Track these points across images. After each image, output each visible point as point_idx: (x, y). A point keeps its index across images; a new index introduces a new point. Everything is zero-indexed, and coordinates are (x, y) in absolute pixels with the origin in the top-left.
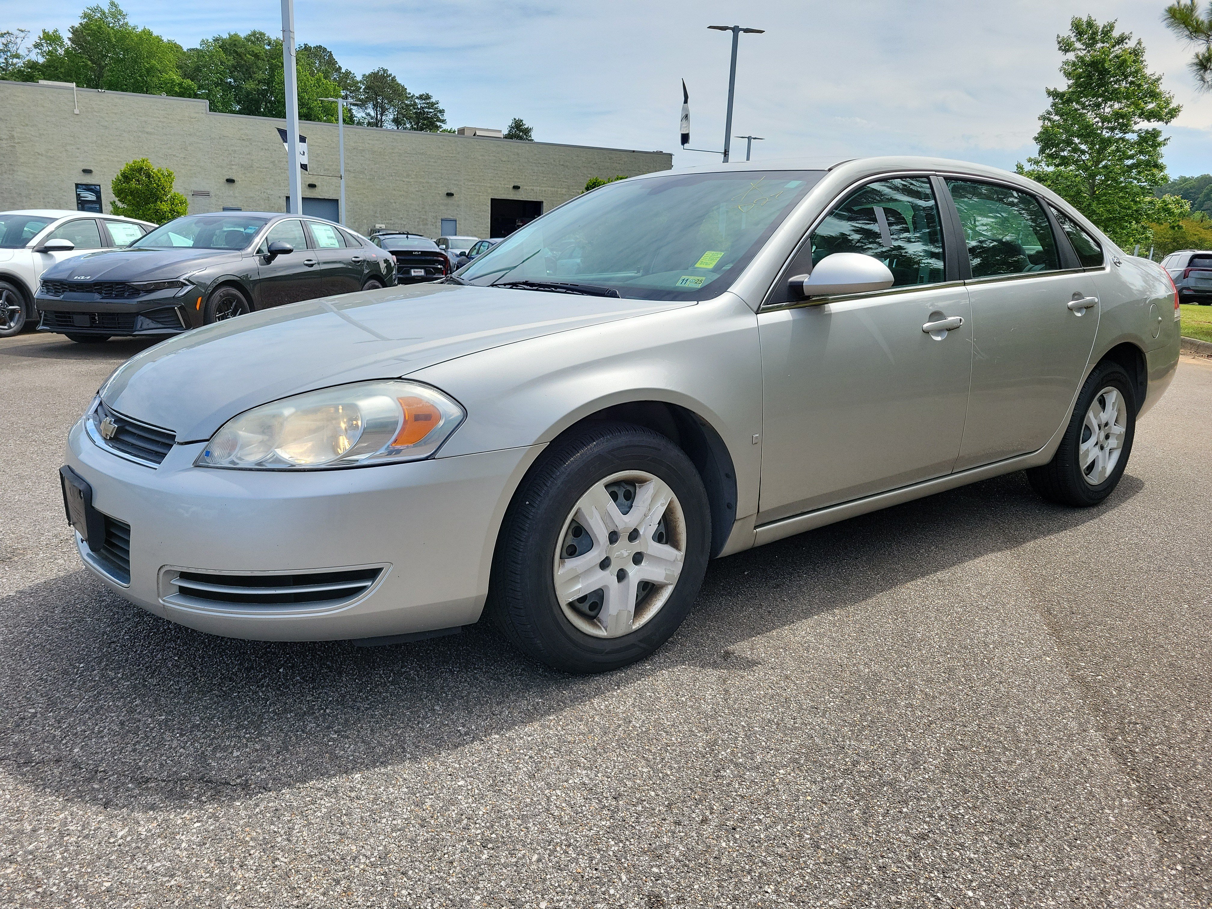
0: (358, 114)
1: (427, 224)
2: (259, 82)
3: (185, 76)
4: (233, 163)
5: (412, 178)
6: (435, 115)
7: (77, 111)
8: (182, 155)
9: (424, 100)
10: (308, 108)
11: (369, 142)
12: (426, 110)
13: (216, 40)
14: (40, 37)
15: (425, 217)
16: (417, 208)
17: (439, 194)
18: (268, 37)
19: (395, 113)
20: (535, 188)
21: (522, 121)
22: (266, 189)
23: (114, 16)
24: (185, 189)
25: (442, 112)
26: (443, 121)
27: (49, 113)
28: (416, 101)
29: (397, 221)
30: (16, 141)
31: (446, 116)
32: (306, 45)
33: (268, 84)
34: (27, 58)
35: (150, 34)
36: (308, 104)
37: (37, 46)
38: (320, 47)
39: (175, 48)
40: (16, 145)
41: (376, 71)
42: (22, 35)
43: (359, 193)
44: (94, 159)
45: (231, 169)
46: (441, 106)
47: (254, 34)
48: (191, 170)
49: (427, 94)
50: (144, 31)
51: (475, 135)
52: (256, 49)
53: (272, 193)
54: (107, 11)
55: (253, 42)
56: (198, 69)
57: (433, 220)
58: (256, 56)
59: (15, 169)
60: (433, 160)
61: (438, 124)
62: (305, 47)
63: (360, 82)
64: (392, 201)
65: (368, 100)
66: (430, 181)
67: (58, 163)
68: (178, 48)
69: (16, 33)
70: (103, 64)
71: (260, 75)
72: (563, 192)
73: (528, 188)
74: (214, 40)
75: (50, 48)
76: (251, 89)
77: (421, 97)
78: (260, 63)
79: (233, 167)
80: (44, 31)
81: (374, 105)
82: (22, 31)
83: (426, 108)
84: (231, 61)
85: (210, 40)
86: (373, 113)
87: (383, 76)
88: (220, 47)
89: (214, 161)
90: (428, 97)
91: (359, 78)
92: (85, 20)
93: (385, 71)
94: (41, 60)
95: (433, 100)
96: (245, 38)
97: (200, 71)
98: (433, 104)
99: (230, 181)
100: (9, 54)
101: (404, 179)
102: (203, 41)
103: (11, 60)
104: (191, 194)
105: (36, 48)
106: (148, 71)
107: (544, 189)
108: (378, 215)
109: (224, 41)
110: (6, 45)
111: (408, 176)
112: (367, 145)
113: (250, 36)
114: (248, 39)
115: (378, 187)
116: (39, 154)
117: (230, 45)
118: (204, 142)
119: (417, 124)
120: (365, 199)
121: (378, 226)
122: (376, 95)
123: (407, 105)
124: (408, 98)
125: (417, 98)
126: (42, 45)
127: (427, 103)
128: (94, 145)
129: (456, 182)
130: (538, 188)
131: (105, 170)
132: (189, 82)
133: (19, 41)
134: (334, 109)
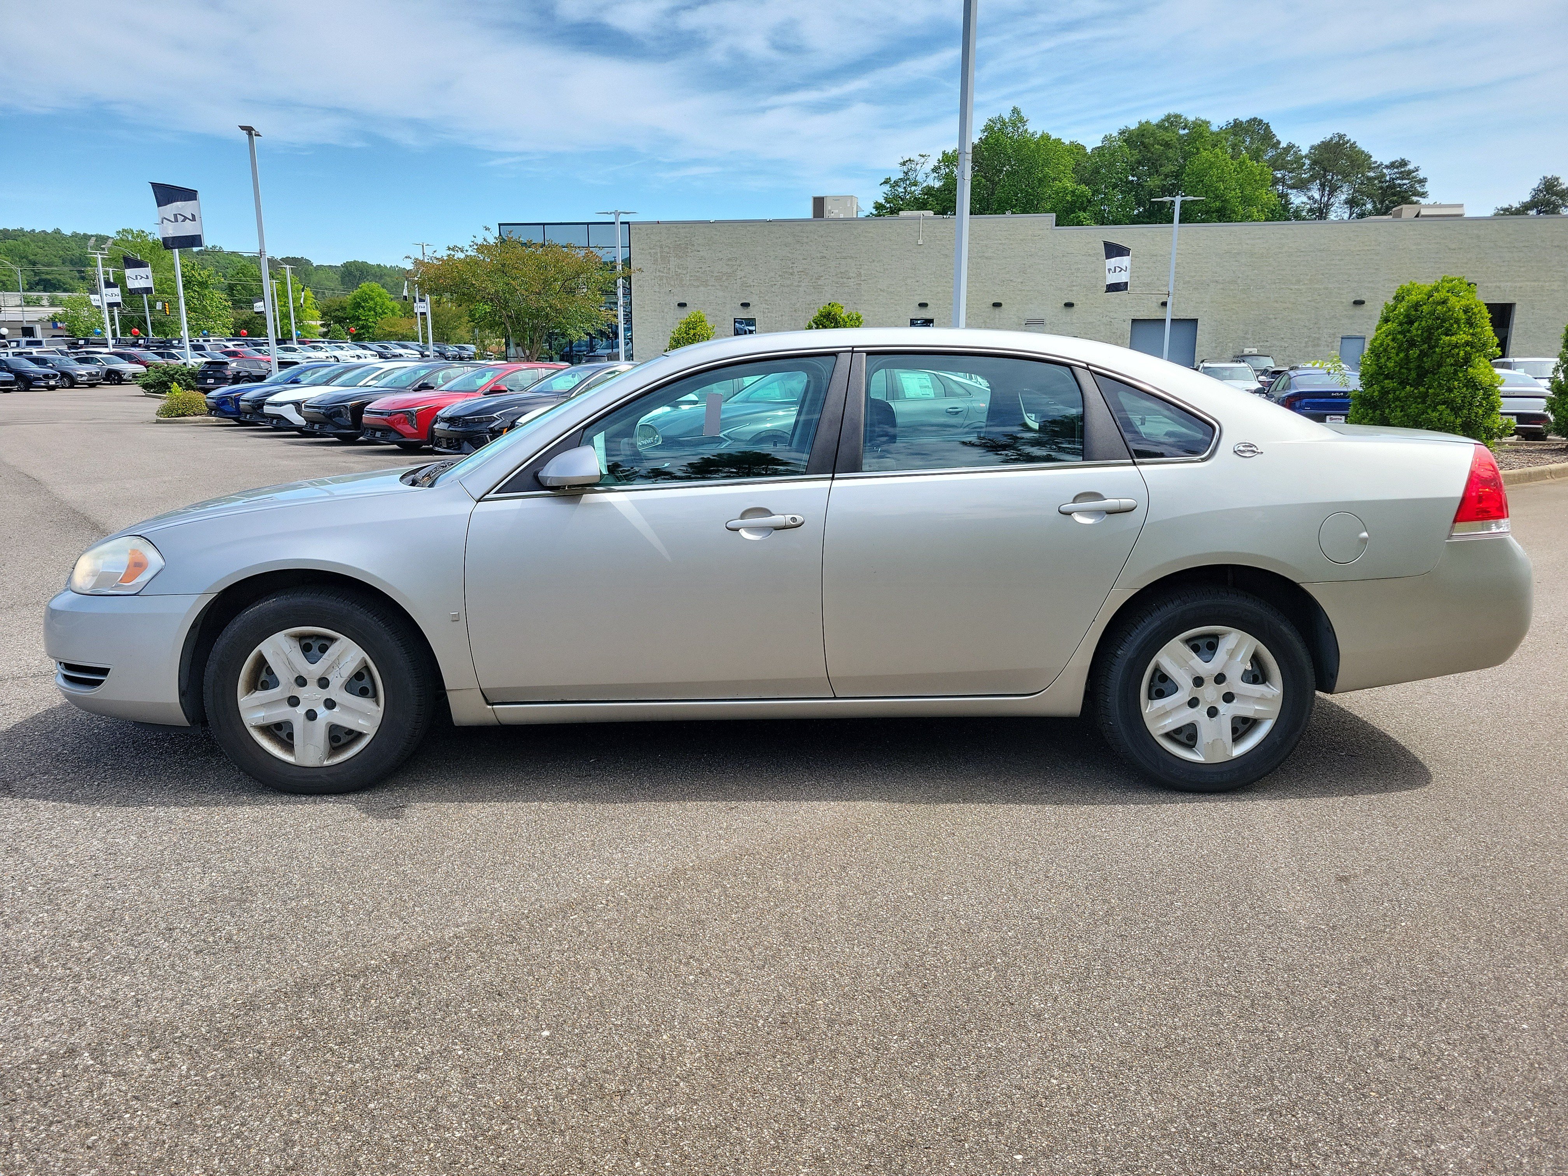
0: (1297, 199)
1: (1318, 345)
2: (1166, 176)
3: (1082, 181)
4: (1074, 284)
5: (1304, 284)
6: (1412, 186)
7: (920, 242)
8: (1020, 280)
9: (1397, 168)
10: (1222, 201)
11: (1248, 242)
12: (1399, 181)
13: (1122, 133)
14: (939, 160)
15: (1317, 335)
16: (1307, 324)
17: (1342, 303)
18: (1185, 119)
19: (1350, 192)
20: (1502, 284)
21: (1557, 179)
22: (1110, 312)
23: (1014, 125)
24: (1019, 318)
25: (1423, 181)
26: (1423, 195)
27: (895, 247)
28: (1385, 171)
29: (1275, 342)
30: (863, 278)
31: (1428, 187)
32: (1235, 120)
33: (1176, 177)
34: (925, 185)
35: (1048, 138)
36: (1223, 195)
37: (935, 170)
38: (1255, 119)
39: (1077, 149)
40: (861, 282)
41: (1328, 137)
42: (923, 160)
43: (1227, 308)
44: (931, 291)
45: (1071, 291)
46: (1421, 175)
47: (1168, 118)
48: (1027, 296)
49: (1403, 160)
50: (1042, 136)
51: (1417, 216)
52: (1167, 136)
53: (1115, 316)
54: (1007, 120)
55: (1166, 129)
56: (1096, 171)
57: (1330, 340)
58: (1167, 145)
59: (859, 307)
60: (1338, 257)
61: (1415, 199)
62: (1235, 122)
63: (1305, 157)
64: (1271, 316)
65: (1313, 178)
66: (1330, 286)
67: (897, 298)
68: (1080, 148)
69: (916, 158)
70: (997, 179)
71: (1169, 168)
72: (1555, 288)
73: (1489, 285)
74: (1120, 134)
75: (947, 170)
76: (1156, 186)
77: (1392, 165)
78: (1170, 153)
79: (1074, 288)
80: (944, 153)
81: (1321, 185)
82: (923, 156)
83: (1397, 179)
84: (1136, 155)
85: (1115, 134)
86: (1317, 196)
87: (1337, 143)
88: (1125, 141)
89: (1053, 284)
90: (1403, 163)
91: (1305, 151)
92: (985, 134)
93: (1341, 137)
94: (937, 184)
95: (1411, 167)
96: (1157, 125)
97: (1099, 173)
98: (1410, 172)
99: (1069, 305)
100: (908, 182)
101: (1292, 287)
102: (1106, 137)
103: (909, 189)
104: (1024, 323)
105: (933, 172)
106: (1040, 180)
107: (1518, 285)
108: (1249, 336)
109: (1131, 133)
110: (906, 173)
111: (1298, 281)
112: (1245, 246)
113: (1163, 121)
114: (1160, 126)
115: (1253, 300)
116: (881, 290)
117: (1138, 135)
118: (1045, 262)
119: (1382, 202)
120: (1234, 316)
121: (1247, 351)
122: (1325, 170)
123: (1369, 179)
124: (1370, 169)
125: (1387, 167)
126: (940, 168)
127: (1401, 172)
128: (933, 276)
129: (1370, 285)
130: (1509, 284)
131: (940, 302)
132: (1083, 187)
133: (918, 167)
134: (1257, 197)
